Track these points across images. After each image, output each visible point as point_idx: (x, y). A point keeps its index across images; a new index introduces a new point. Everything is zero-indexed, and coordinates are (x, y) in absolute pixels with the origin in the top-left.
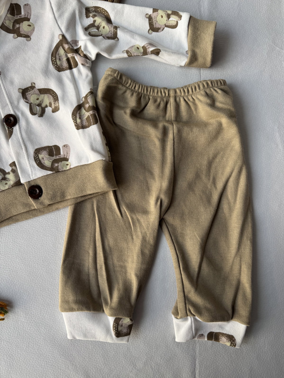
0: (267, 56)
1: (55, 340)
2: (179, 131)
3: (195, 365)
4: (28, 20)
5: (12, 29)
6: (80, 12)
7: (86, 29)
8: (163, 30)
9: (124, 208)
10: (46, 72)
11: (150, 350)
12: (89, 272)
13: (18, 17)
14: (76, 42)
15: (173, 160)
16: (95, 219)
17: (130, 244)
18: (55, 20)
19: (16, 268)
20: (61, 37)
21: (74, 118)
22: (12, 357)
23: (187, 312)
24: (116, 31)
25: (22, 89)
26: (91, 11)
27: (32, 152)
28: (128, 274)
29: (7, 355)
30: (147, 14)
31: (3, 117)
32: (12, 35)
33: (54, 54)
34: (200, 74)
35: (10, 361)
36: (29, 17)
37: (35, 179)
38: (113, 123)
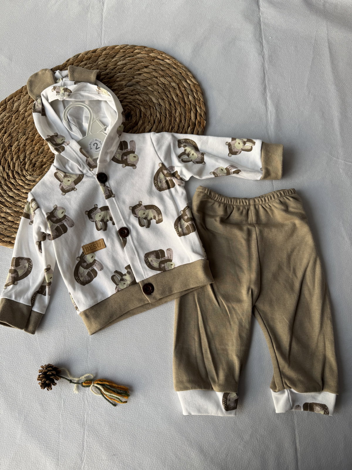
0: (326, 165)
1: (171, 418)
2: (261, 232)
3: (295, 435)
4: (134, 152)
5: (121, 160)
6: (174, 145)
7: (179, 157)
8: (240, 153)
9: (220, 299)
10: (150, 193)
11: (254, 423)
12: (196, 356)
13: (126, 151)
14: (172, 168)
15: (258, 255)
16: (197, 309)
17: (229, 330)
18: (155, 152)
19: (134, 356)
20: (161, 165)
21: (176, 228)
22: (134, 437)
23: (283, 385)
24: (203, 157)
25: (132, 207)
26: (182, 143)
27: (143, 256)
28: (230, 356)
29: (130, 435)
30: (227, 142)
31: (118, 230)
32: (122, 165)
33: (156, 178)
34: (273, 184)
35: (133, 440)
36: (134, 150)
37: (147, 278)
38: (206, 229)
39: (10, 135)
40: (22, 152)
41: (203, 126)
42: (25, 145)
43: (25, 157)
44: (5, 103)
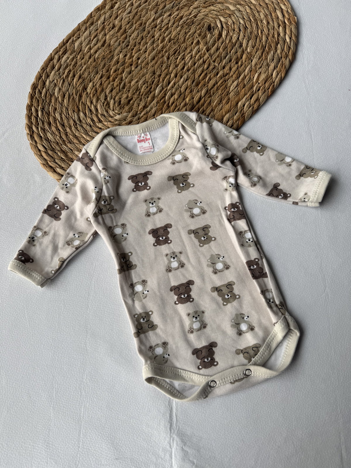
39: (80, 77)
40: (101, 93)
41: (295, 22)
42: (101, 84)
43: (106, 97)
44: (64, 45)
